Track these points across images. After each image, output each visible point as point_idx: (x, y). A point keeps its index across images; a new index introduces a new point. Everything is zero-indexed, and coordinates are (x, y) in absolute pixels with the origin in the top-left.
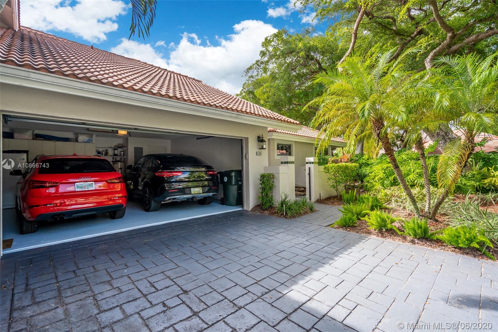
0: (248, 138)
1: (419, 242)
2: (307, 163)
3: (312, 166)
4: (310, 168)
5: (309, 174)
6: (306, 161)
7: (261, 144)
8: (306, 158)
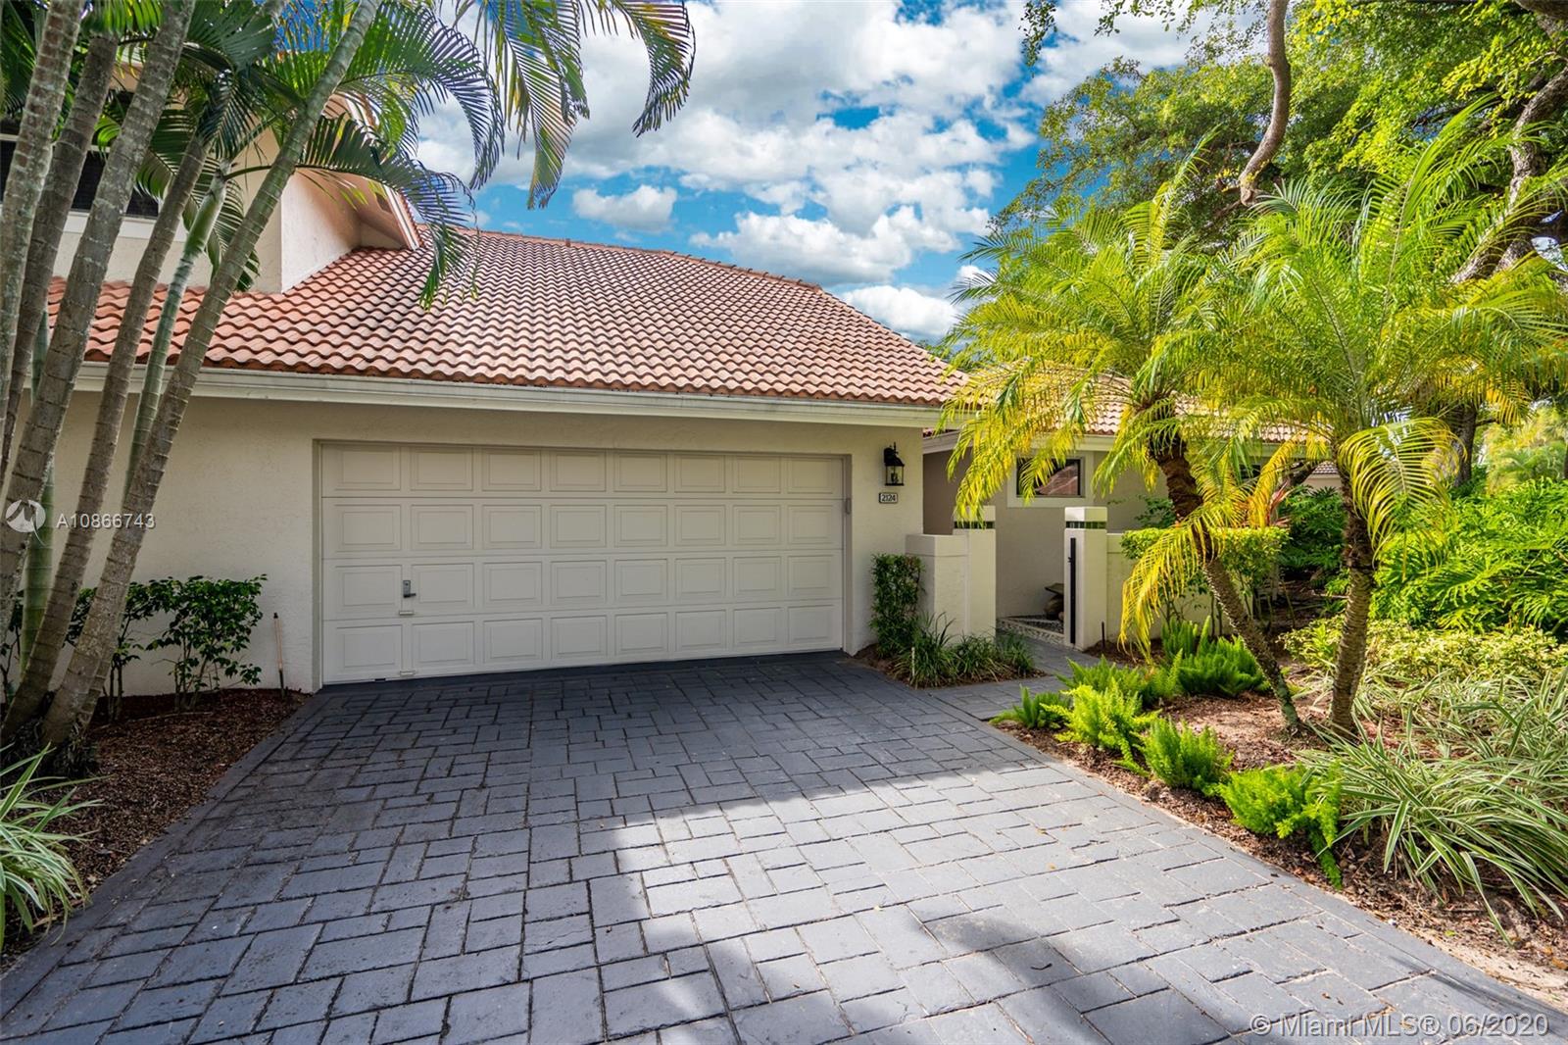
0: (850, 456)
1: (1171, 797)
2: (1069, 524)
3: (1079, 534)
4: (1073, 541)
5: (1073, 560)
6: (1067, 519)
7: (890, 470)
8: (1067, 509)
